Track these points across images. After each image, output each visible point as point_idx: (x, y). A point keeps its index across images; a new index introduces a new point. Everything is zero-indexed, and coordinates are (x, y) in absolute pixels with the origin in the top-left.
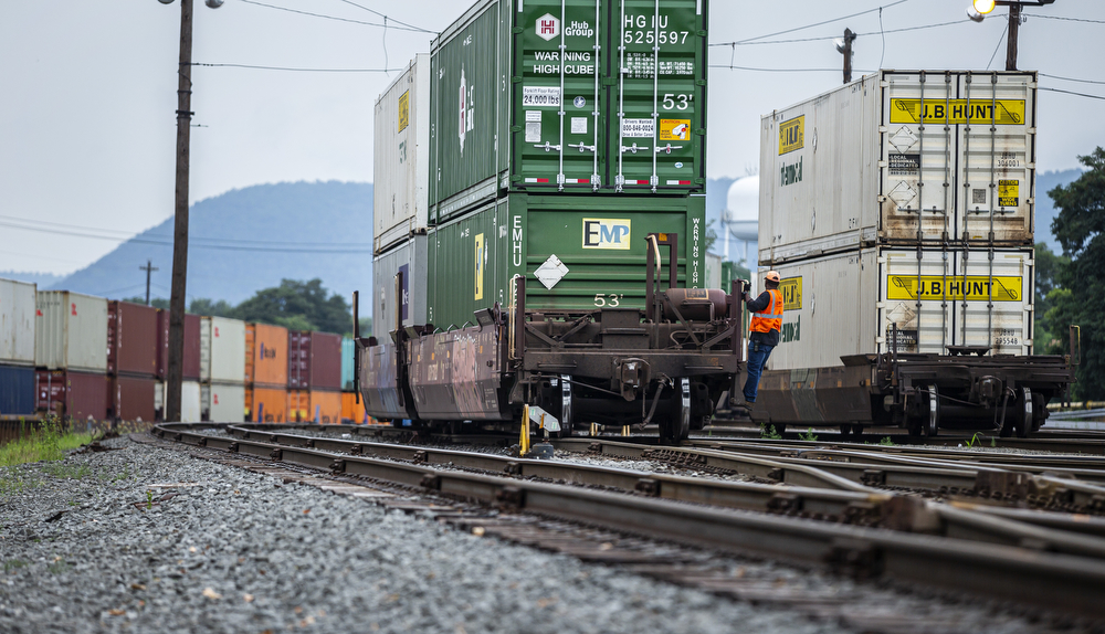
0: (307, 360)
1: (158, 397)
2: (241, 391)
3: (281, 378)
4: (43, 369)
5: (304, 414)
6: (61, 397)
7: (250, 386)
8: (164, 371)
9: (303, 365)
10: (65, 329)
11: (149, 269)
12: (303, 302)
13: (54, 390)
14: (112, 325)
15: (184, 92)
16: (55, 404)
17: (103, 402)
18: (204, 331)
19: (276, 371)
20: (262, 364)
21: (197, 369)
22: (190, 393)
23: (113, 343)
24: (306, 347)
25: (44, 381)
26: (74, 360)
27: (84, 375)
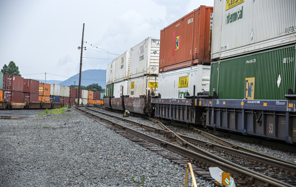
0: (96, 96)
1: (76, 100)
2: (87, 100)
3: (92, 98)
4: (61, 96)
5: (95, 103)
6: (63, 100)
7: (88, 99)
8: (77, 97)
9: (95, 96)
10: (64, 91)
11: (75, 82)
12: (95, 87)
13: (62, 99)
14: (70, 91)
15: (81, 61)
16: (62, 101)
17: (69, 101)
18: (82, 92)
19: (92, 97)
20: (90, 96)
21: (81, 97)
22: (80, 100)
23: (70, 93)
24: (96, 94)
25: (61, 98)
26: (65, 95)
27: (66, 97)
